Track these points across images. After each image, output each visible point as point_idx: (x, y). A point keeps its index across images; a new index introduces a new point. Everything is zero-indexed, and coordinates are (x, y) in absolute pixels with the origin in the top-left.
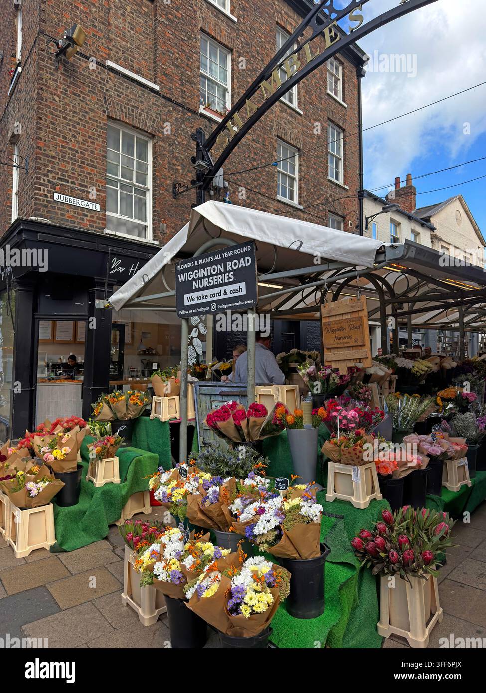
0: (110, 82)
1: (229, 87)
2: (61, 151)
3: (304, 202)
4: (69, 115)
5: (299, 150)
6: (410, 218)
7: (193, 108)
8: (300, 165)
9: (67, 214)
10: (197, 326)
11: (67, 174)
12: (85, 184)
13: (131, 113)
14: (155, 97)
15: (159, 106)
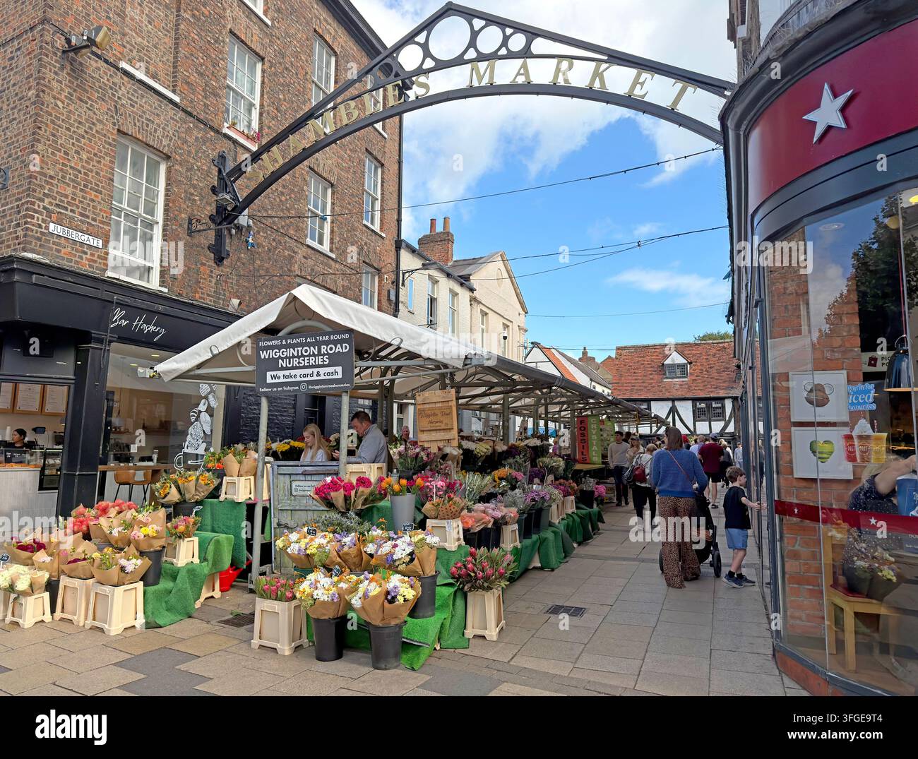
0: (123, 88)
1: (257, 102)
2: (62, 170)
3: (337, 248)
4: (73, 126)
5: (332, 185)
6: (449, 275)
7: (216, 126)
8: (333, 204)
9: (63, 250)
10: (206, 398)
11: (66, 200)
12: (87, 213)
13: (145, 128)
14: (174, 110)
15: (177, 122)
